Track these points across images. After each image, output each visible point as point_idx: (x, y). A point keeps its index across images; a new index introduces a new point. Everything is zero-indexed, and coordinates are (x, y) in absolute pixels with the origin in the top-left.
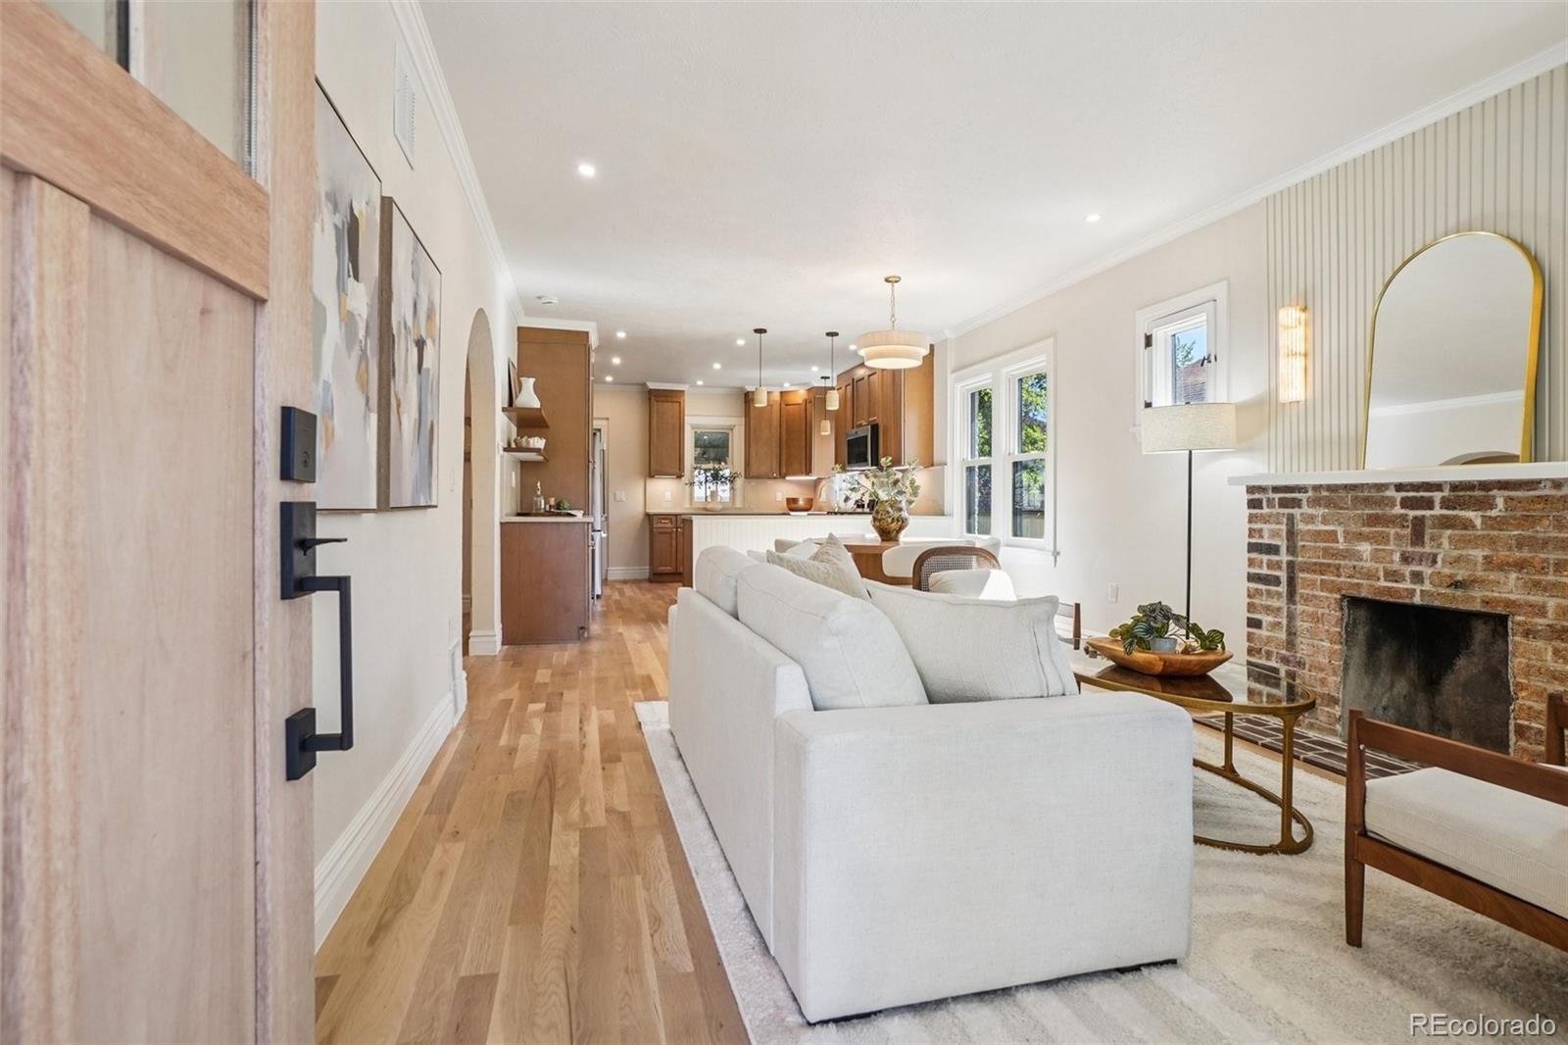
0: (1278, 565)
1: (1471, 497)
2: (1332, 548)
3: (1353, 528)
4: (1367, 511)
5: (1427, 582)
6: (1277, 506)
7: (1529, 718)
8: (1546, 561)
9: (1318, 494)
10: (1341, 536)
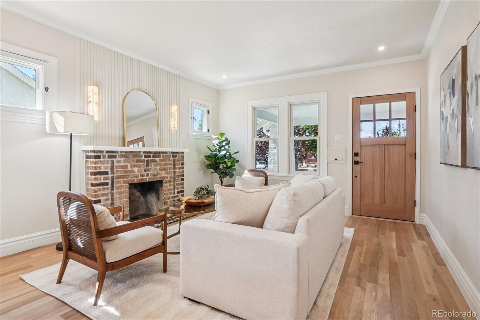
0: (108, 178)
1: (157, 155)
2: (126, 170)
3: (132, 164)
4: (136, 159)
5: (149, 176)
6: (107, 158)
7: (166, 199)
8: (168, 168)
9: (122, 154)
10: (129, 167)
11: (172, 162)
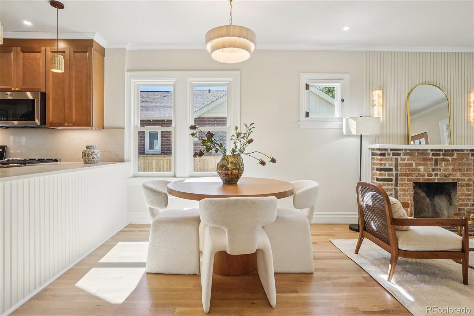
0: (392, 175)
1: (449, 153)
2: (411, 168)
3: (418, 162)
4: (421, 157)
5: (438, 176)
6: (391, 155)
7: (462, 206)
8: (465, 168)
9: (406, 152)
10: (414, 165)
11: (472, 162)
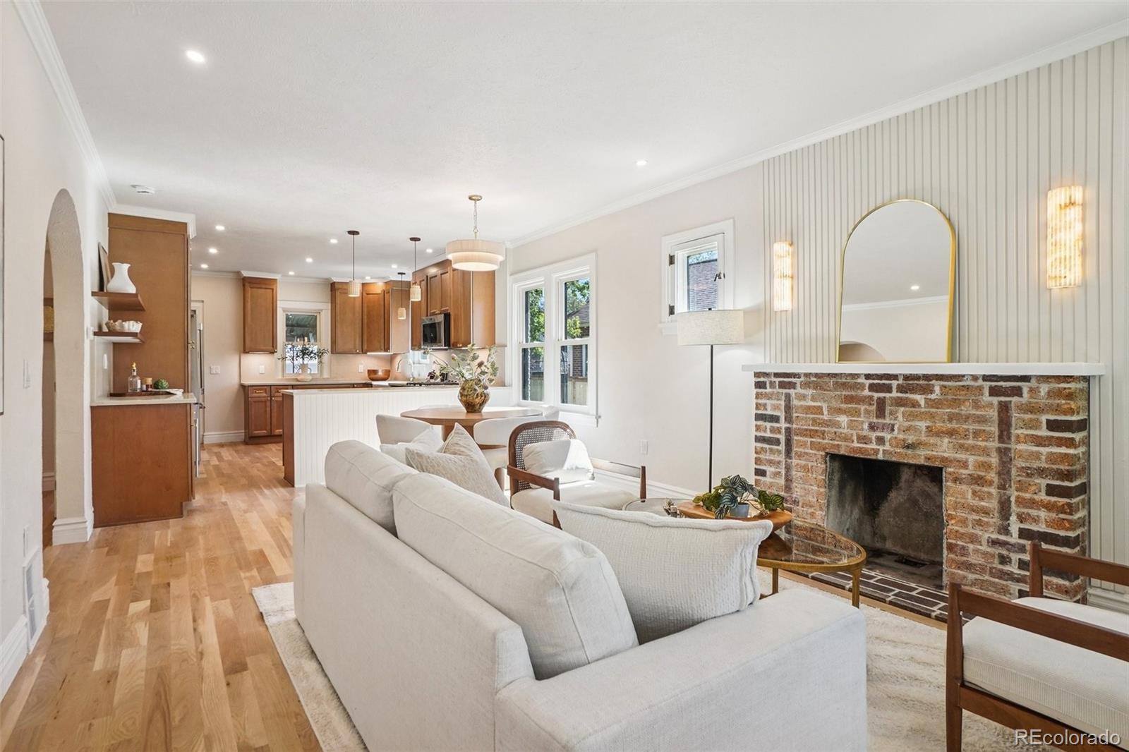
0: (778, 431)
1: (917, 385)
2: (819, 419)
3: (835, 404)
4: (844, 393)
5: (887, 444)
6: (777, 387)
7: (956, 538)
8: (967, 430)
9: (808, 380)
10: (825, 411)
11: (993, 414)
